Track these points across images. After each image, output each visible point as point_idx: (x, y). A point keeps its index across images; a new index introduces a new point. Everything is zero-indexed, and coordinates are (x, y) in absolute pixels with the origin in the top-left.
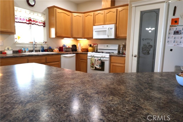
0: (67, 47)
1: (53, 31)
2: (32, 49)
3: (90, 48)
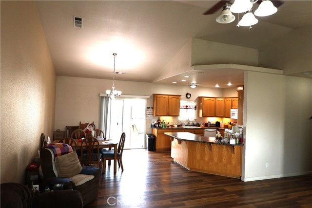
0: (212, 123)
1: (201, 111)
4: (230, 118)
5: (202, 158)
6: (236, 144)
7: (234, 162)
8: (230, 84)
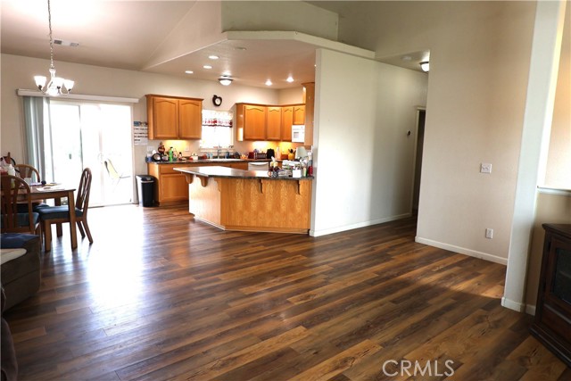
0: (260, 152)
1: (241, 131)
2: (216, 155)
3: (291, 155)
4: (290, 141)
5: (247, 206)
6: (303, 177)
7: (298, 209)
8: (290, 79)
